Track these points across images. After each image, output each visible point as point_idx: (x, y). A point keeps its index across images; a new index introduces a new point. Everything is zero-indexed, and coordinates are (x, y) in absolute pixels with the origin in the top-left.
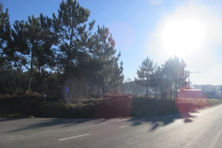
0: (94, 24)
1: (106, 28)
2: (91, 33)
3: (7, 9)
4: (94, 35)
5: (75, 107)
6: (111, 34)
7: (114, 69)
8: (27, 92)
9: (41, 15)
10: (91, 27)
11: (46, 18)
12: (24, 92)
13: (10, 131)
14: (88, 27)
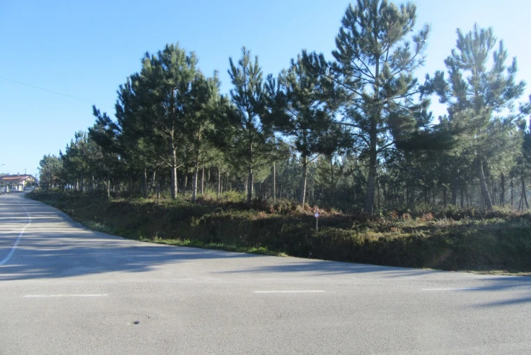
0: (428, 35)
1: (482, 31)
2: (423, 58)
3: (256, 58)
4: (452, 56)
5: (377, 240)
6: (501, 42)
7: (518, 138)
8: (300, 209)
9: (304, 53)
10: (418, 45)
11: (313, 55)
12: (294, 208)
13: (221, 273)
14: (413, 46)
